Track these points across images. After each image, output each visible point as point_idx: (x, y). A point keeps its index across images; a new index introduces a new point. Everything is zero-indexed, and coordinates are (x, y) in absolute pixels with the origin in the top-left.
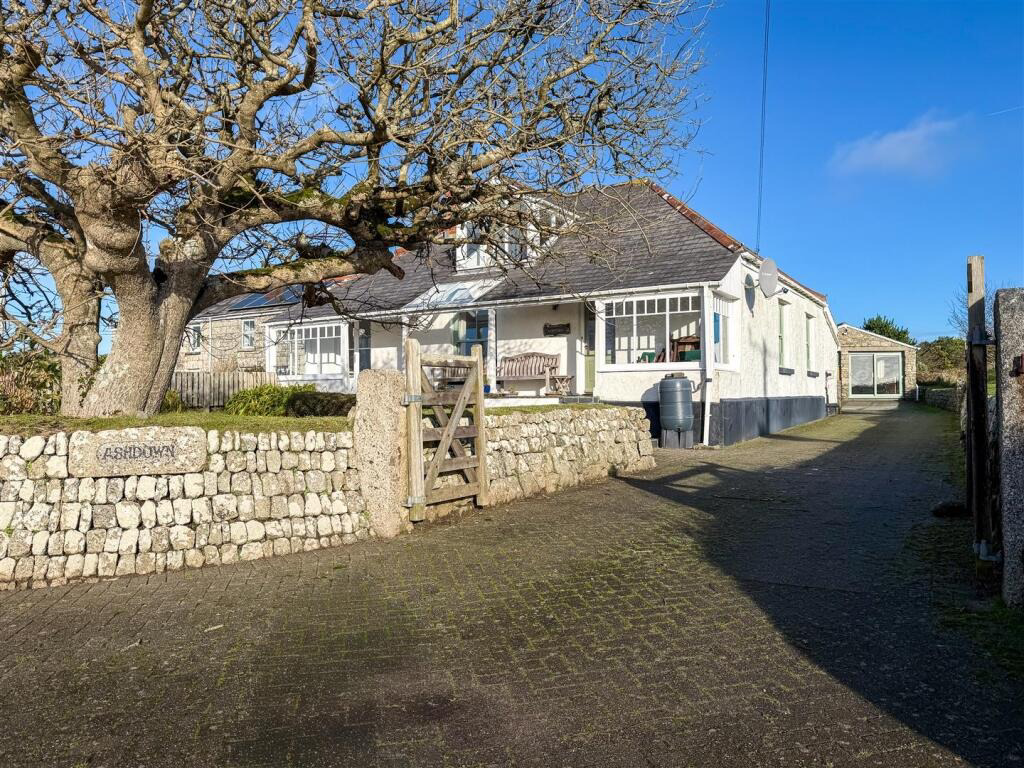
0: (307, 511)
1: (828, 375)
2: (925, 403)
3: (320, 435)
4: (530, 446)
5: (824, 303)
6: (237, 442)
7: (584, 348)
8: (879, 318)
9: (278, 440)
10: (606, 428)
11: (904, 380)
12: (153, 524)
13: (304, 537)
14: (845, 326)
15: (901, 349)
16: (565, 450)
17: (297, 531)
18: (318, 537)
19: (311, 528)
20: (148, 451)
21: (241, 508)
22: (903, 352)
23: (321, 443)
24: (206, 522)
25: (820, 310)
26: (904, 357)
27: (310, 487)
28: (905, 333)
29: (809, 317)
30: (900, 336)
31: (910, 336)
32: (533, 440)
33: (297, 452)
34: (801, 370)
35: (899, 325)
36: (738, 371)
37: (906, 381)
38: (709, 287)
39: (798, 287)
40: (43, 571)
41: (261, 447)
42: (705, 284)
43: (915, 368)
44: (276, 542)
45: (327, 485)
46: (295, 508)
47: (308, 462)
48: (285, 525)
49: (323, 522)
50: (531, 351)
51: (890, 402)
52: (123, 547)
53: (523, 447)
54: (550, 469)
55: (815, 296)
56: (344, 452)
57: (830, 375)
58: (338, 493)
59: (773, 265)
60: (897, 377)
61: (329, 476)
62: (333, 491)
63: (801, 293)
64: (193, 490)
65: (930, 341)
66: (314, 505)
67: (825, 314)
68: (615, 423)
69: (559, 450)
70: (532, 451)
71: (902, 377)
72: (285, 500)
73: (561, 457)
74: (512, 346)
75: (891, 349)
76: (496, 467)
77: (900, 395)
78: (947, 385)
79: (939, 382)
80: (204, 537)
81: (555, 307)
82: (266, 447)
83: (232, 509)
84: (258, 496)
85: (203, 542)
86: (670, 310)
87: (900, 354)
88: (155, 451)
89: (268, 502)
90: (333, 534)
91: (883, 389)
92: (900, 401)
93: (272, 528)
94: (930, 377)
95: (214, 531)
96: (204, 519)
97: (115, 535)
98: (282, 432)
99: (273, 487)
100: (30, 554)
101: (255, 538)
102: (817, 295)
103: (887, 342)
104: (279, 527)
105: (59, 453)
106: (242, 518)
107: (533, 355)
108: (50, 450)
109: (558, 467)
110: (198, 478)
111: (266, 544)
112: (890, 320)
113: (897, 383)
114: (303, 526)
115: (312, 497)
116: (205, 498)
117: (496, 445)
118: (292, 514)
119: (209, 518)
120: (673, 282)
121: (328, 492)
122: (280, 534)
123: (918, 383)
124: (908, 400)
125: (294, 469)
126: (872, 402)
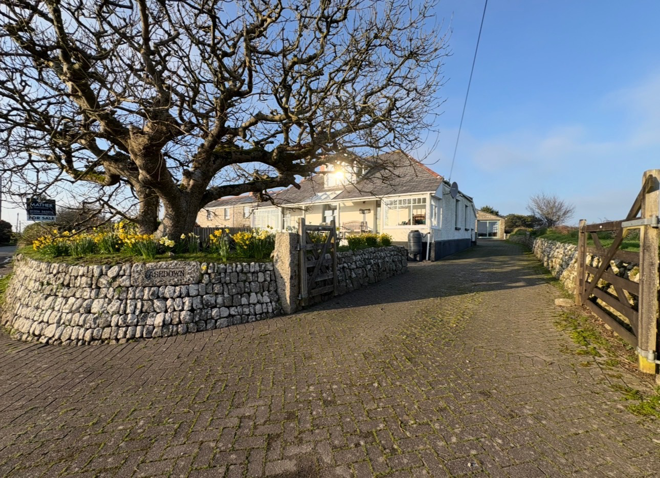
0: (251, 302)
1: (472, 230)
2: (508, 240)
3: (257, 264)
4: (356, 265)
6: (216, 269)
9: (236, 267)
10: (389, 255)
12: (172, 310)
13: (249, 315)
16: (372, 266)
17: (245, 312)
18: (256, 315)
19: (252, 311)
20: (171, 273)
21: (218, 301)
22: (499, 220)
23: (258, 269)
24: (199, 309)
25: (470, 204)
26: (500, 222)
27: (252, 290)
29: (466, 206)
30: (497, 214)
31: (499, 214)
32: (357, 263)
33: (246, 273)
34: (463, 228)
36: (441, 229)
37: (500, 232)
38: (431, 193)
40: (115, 334)
41: (228, 271)
42: (428, 192)
43: (504, 226)
44: (235, 318)
45: (260, 289)
46: (244, 301)
47: (251, 278)
48: (240, 309)
49: (258, 307)
52: (156, 323)
53: (354, 266)
54: (365, 275)
56: (268, 272)
58: (266, 293)
61: (261, 285)
62: (264, 291)
63: (464, 197)
64: (193, 292)
66: (253, 298)
67: (472, 205)
68: (392, 253)
69: (369, 267)
70: (357, 268)
72: (239, 297)
73: (370, 270)
75: (495, 219)
76: (342, 276)
77: (498, 237)
80: (198, 316)
81: (364, 202)
82: (230, 271)
83: (213, 302)
84: (226, 295)
85: (197, 319)
86: (413, 203)
88: (175, 274)
89: (231, 298)
90: (263, 313)
91: (491, 235)
93: (233, 311)
95: (203, 313)
96: (198, 307)
97: (152, 316)
98: (238, 263)
99: (234, 290)
100: (110, 326)
101: (225, 316)
103: (493, 216)
104: (236, 310)
105: (126, 274)
106: (218, 306)
108: (121, 273)
109: (368, 274)
110: (195, 287)
111: (229, 319)
113: (496, 232)
114: (248, 309)
115: (253, 295)
116: (199, 297)
117: (341, 266)
118: (243, 303)
119: (201, 306)
120: (414, 192)
121: (261, 292)
122: (237, 313)
123: (505, 232)
125: (245, 281)
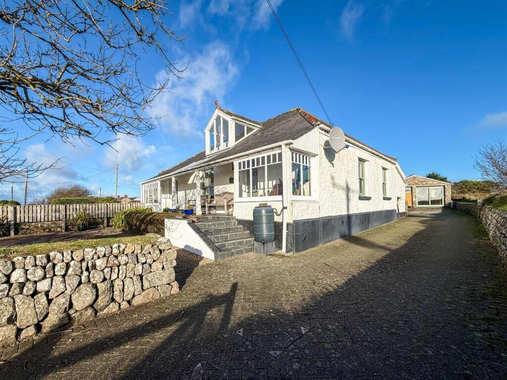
1: (398, 198)
2: (456, 209)
5: (396, 163)
7: (247, 189)
8: (433, 173)
11: (445, 198)
14: (414, 176)
15: (443, 185)
22: (444, 186)
25: (393, 166)
26: (444, 188)
28: (446, 178)
29: (384, 169)
30: (444, 180)
34: (378, 197)
35: (442, 176)
36: (318, 200)
37: (446, 199)
38: (286, 145)
39: (374, 152)
42: (282, 143)
43: (450, 193)
50: (226, 191)
51: (437, 208)
55: (391, 159)
57: (400, 198)
59: (341, 132)
60: (441, 197)
63: (378, 156)
65: (457, 182)
67: (396, 168)
71: (443, 197)
74: (220, 189)
75: (438, 185)
77: (443, 205)
78: (469, 201)
79: (464, 199)
86: (268, 163)
87: (443, 187)
91: (433, 202)
92: (443, 208)
94: (459, 196)
102: (392, 159)
103: (436, 182)
107: (226, 193)
112: (438, 173)
113: (441, 200)
123: (452, 200)
124: (447, 207)
126: (428, 209)
